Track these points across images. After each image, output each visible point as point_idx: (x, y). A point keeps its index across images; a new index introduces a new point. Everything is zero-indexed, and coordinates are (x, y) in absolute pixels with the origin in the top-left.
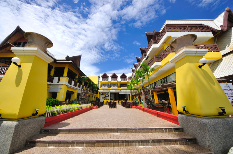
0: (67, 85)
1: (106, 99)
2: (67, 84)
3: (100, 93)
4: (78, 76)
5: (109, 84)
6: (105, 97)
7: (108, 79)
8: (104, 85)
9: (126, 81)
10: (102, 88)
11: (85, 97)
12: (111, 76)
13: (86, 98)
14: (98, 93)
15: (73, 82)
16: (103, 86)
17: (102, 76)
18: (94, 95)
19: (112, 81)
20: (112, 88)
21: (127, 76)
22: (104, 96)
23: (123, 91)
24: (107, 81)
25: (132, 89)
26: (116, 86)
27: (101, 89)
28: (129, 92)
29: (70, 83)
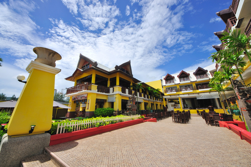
0: (120, 95)
1: (177, 107)
2: (121, 93)
3: (167, 100)
4: (133, 83)
5: (178, 87)
6: (174, 105)
7: (174, 80)
8: (171, 89)
9: (208, 79)
10: (167, 93)
11: (131, 107)
12: (178, 76)
13: (133, 108)
14: (164, 100)
15: (127, 90)
16: (169, 91)
17: (164, 79)
18: (159, 102)
19: (181, 83)
20: (182, 92)
21: (207, 71)
22: (173, 103)
23: (203, 94)
24: (173, 84)
25: (221, 90)
26: (189, 89)
27: (167, 95)
28: (216, 95)
29: (123, 91)
